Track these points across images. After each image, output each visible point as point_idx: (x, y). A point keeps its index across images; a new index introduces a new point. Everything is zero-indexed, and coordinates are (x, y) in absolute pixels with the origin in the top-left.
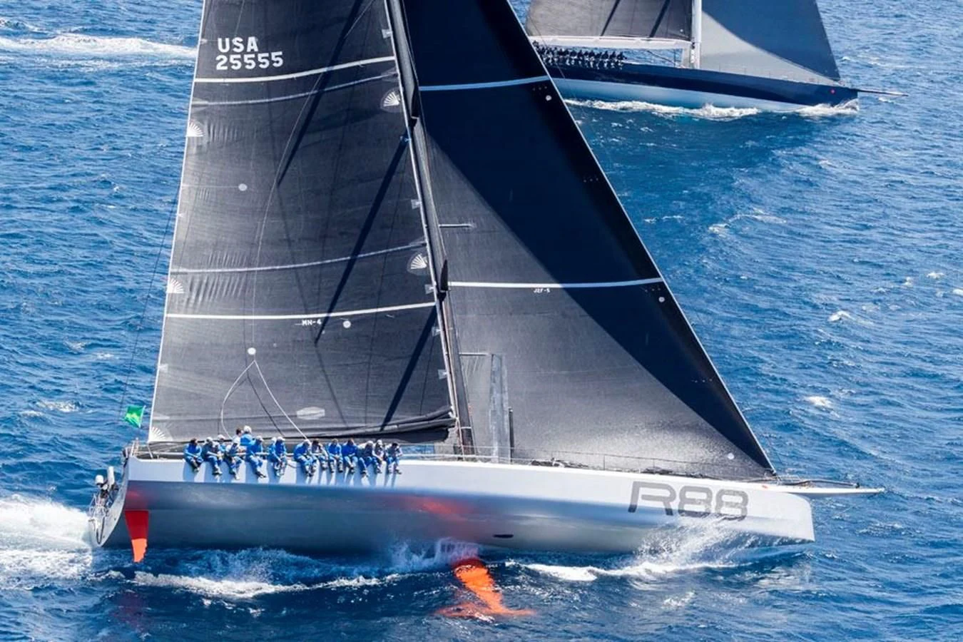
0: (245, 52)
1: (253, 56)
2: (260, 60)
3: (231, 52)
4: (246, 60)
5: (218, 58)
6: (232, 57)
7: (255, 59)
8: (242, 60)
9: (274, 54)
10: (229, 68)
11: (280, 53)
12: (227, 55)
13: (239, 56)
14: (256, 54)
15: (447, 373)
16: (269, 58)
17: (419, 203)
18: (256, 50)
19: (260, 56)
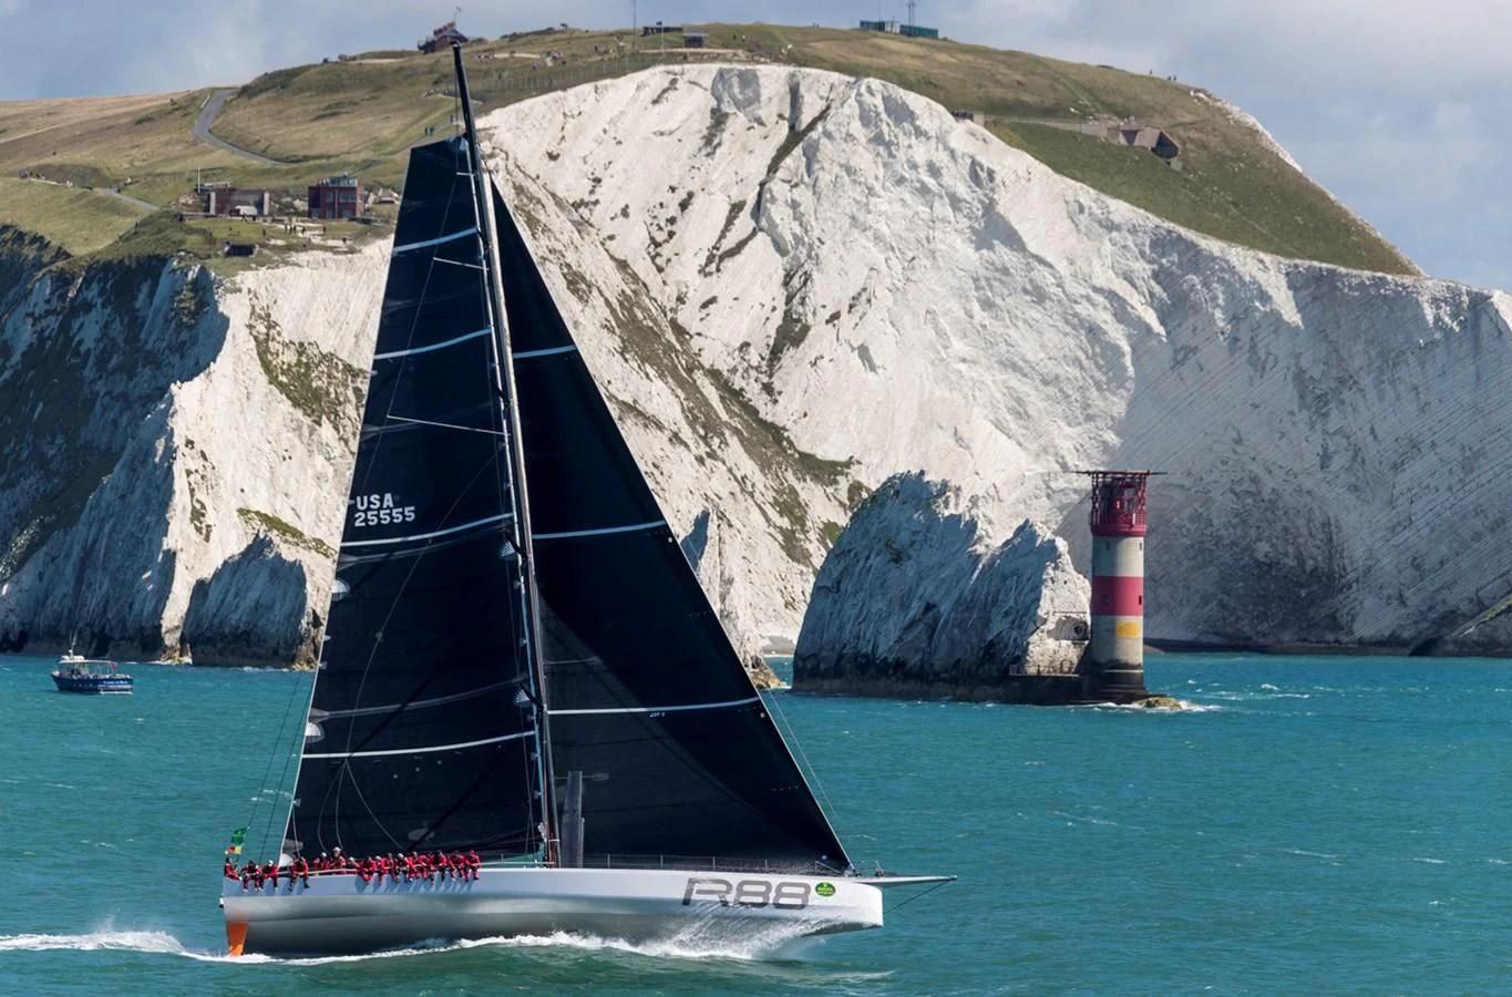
0: (381, 508)
1: (388, 511)
2: (394, 515)
3: (369, 509)
4: (382, 516)
5: (357, 516)
6: (369, 513)
7: (390, 515)
8: (378, 516)
9: (407, 509)
10: (367, 524)
11: (413, 508)
12: (365, 512)
13: (376, 512)
14: (391, 509)
15: (541, 794)
16: (402, 513)
17: (527, 641)
18: (391, 506)
19: (394, 511)
